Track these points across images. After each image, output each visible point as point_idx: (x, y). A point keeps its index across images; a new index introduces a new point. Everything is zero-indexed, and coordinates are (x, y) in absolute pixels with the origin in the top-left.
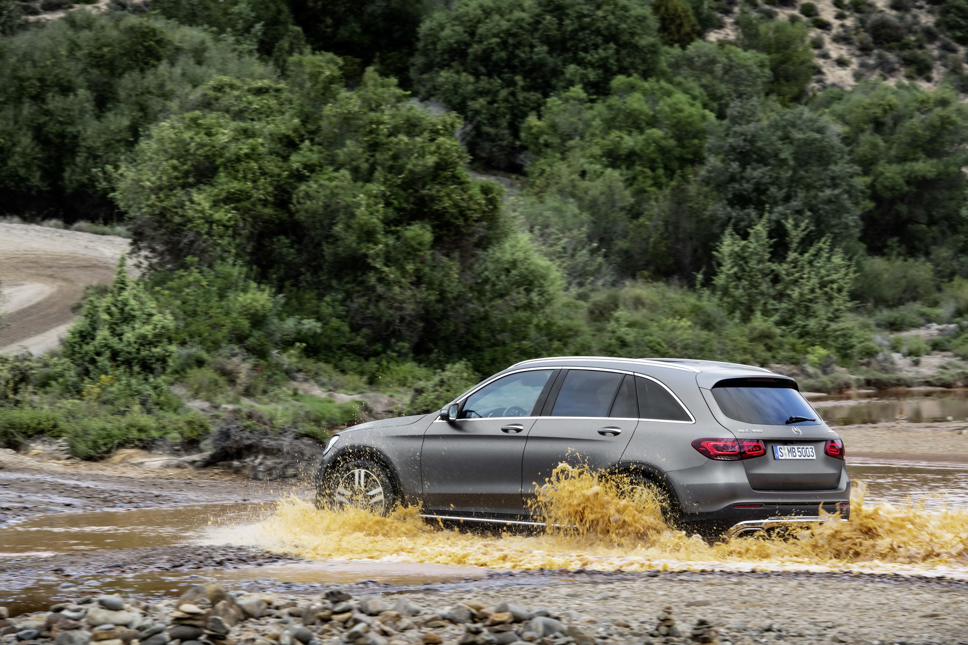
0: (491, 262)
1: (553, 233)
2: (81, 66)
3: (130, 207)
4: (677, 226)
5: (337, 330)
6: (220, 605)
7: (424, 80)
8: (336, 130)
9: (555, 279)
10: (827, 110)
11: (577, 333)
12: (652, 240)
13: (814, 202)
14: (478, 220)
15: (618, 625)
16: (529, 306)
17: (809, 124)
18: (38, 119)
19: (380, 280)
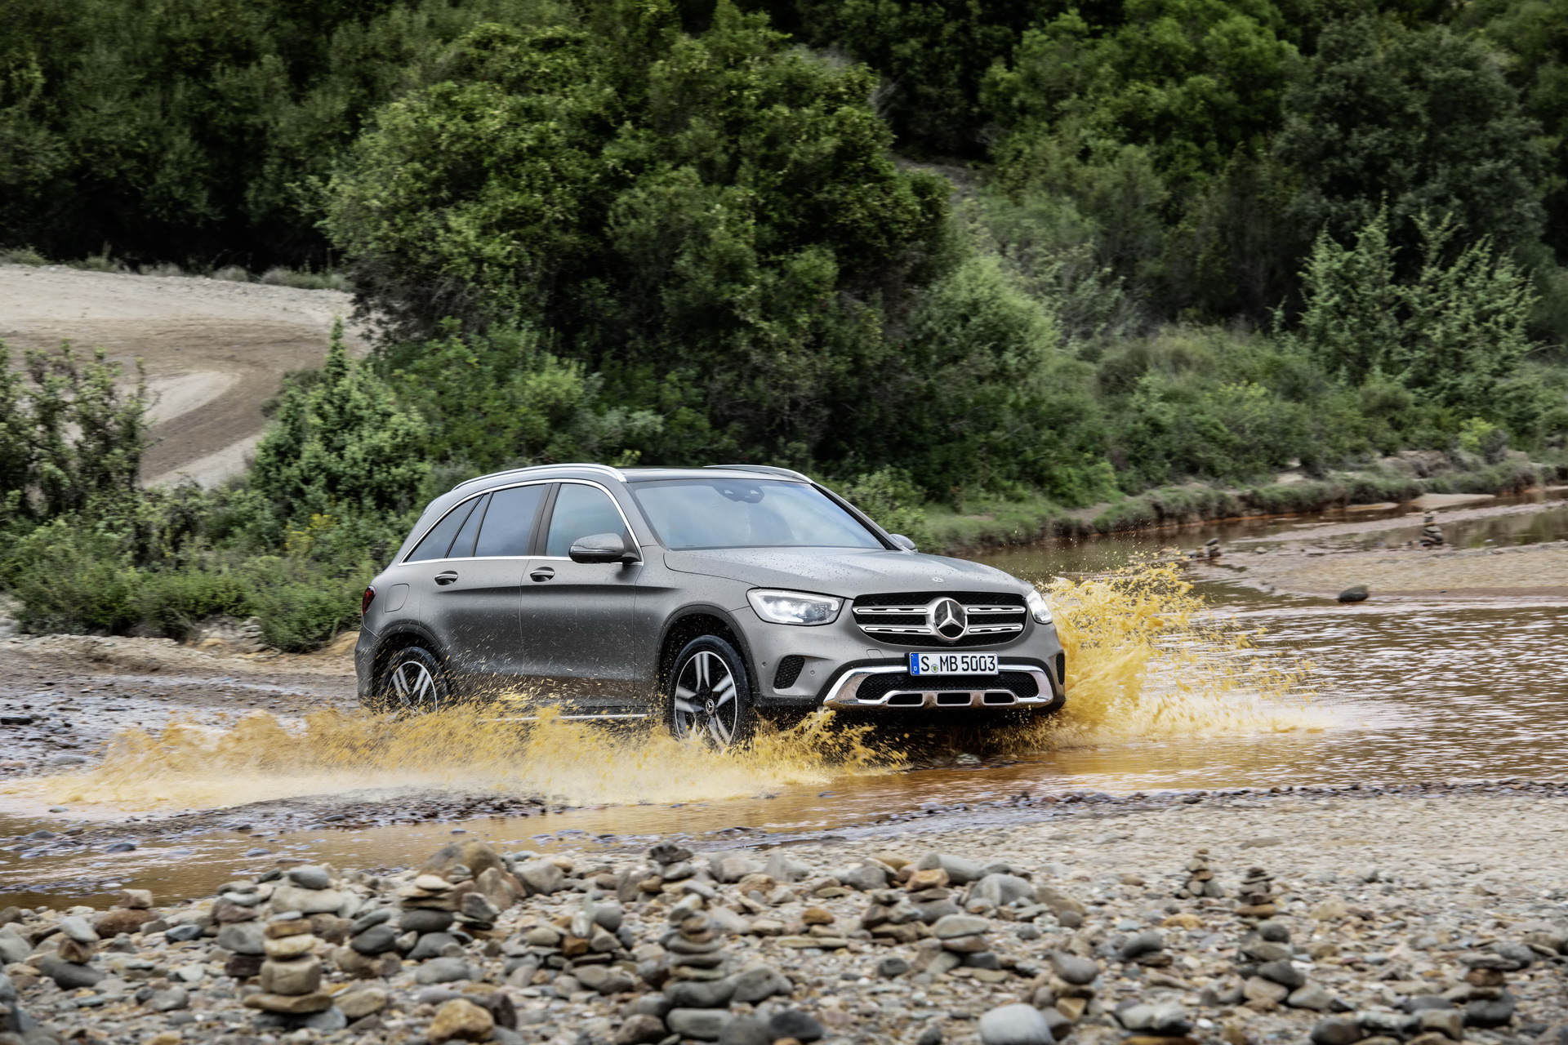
0: (937, 305)
1: (1037, 254)
2: (266, 16)
3: (349, 242)
4: (1240, 233)
5: (690, 427)
6: (486, 875)
7: (818, 14)
8: (672, 102)
9: (1043, 328)
10: (1481, 31)
11: (1080, 415)
12: (1200, 257)
13: (1465, 183)
14: (912, 238)
15: (1125, 883)
16: (1001, 374)
17: (1451, 54)
18: (200, 106)
19: (756, 343)
